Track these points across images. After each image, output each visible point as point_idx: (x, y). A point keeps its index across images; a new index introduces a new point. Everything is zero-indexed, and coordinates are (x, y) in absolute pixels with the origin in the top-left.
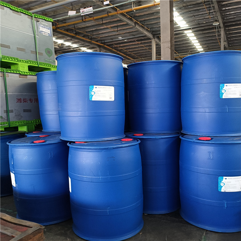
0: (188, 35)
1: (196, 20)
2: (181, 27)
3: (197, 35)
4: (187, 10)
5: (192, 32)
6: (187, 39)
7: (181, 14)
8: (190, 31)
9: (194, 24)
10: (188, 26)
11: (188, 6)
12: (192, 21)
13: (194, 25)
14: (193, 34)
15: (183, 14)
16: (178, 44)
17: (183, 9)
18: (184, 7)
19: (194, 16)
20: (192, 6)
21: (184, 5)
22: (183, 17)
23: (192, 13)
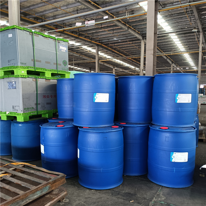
0: (172, 37)
1: (179, 26)
2: (166, 31)
3: (179, 38)
4: (172, 18)
5: (176, 35)
6: (171, 41)
7: (166, 21)
8: (174, 34)
9: (177, 28)
10: (172, 30)
11: (172, 14)
12: (175, 27)
13: (177, 30)
14: (176, 37)
15: (168, 20)
16: (164, 44)
17: (168, 17)
18: (169, 15)
19: (178, 22)
20: (176, 15)
21: (170, 14)
22: (168, 23)
23: (176, 20)
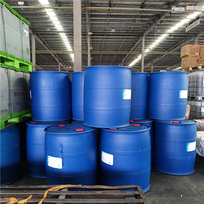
0: (62, 37)
1: (70, 26)
2: (57, 29)
3: (69, 38)
4: (65, 18)
5: (66, 35)
6: (61, 40)
7: (59, 19)
8: (64, 34)
9: (68, 29)
10: (63, 29)
11: (66, 14)
12: (66, 27)
14: (66, 37)
15: (61, 19)
16: (53, 42)
17: (62, 16)
18: (63, 14)
19: (69, 23)
20: (69, 15)
22: (60, 22)
23: (68, 21)
